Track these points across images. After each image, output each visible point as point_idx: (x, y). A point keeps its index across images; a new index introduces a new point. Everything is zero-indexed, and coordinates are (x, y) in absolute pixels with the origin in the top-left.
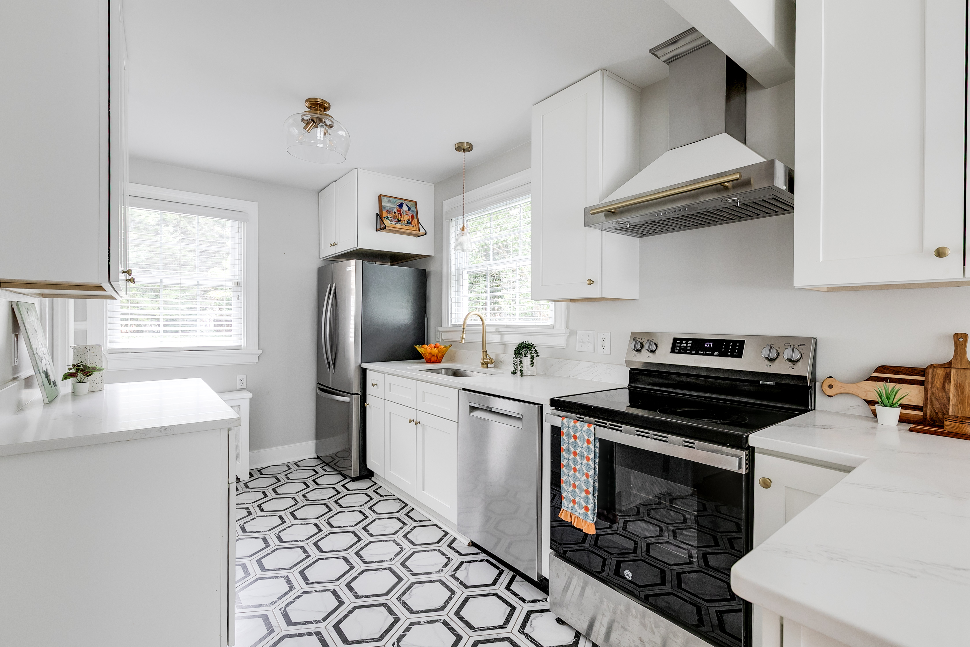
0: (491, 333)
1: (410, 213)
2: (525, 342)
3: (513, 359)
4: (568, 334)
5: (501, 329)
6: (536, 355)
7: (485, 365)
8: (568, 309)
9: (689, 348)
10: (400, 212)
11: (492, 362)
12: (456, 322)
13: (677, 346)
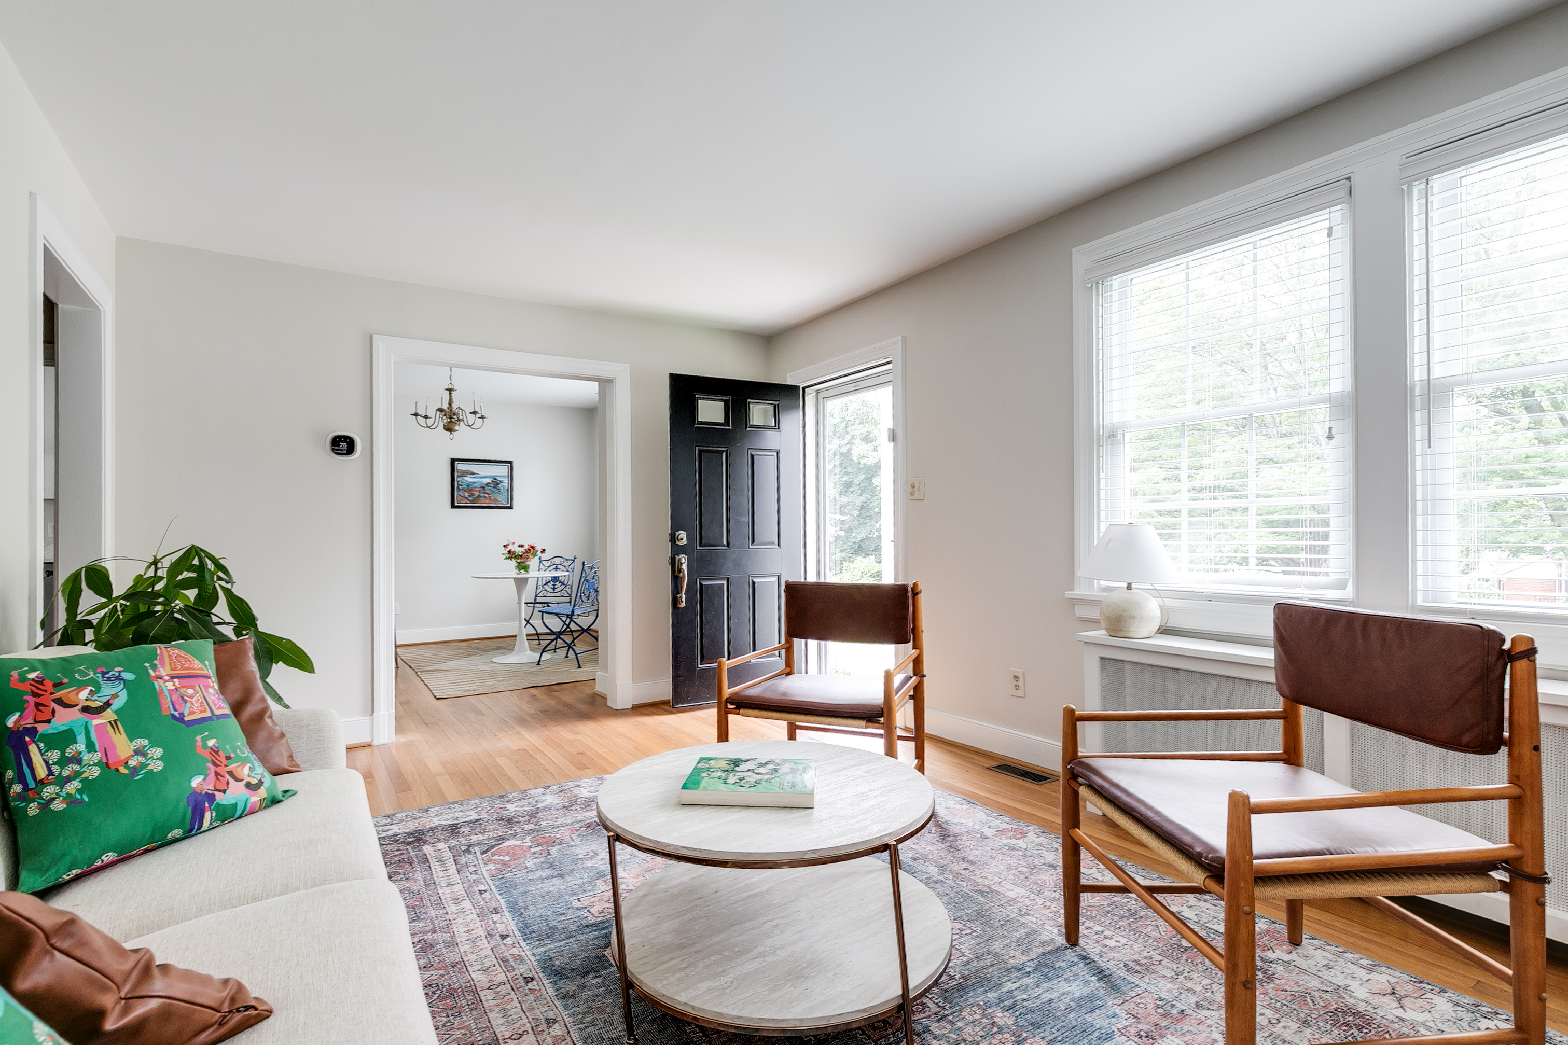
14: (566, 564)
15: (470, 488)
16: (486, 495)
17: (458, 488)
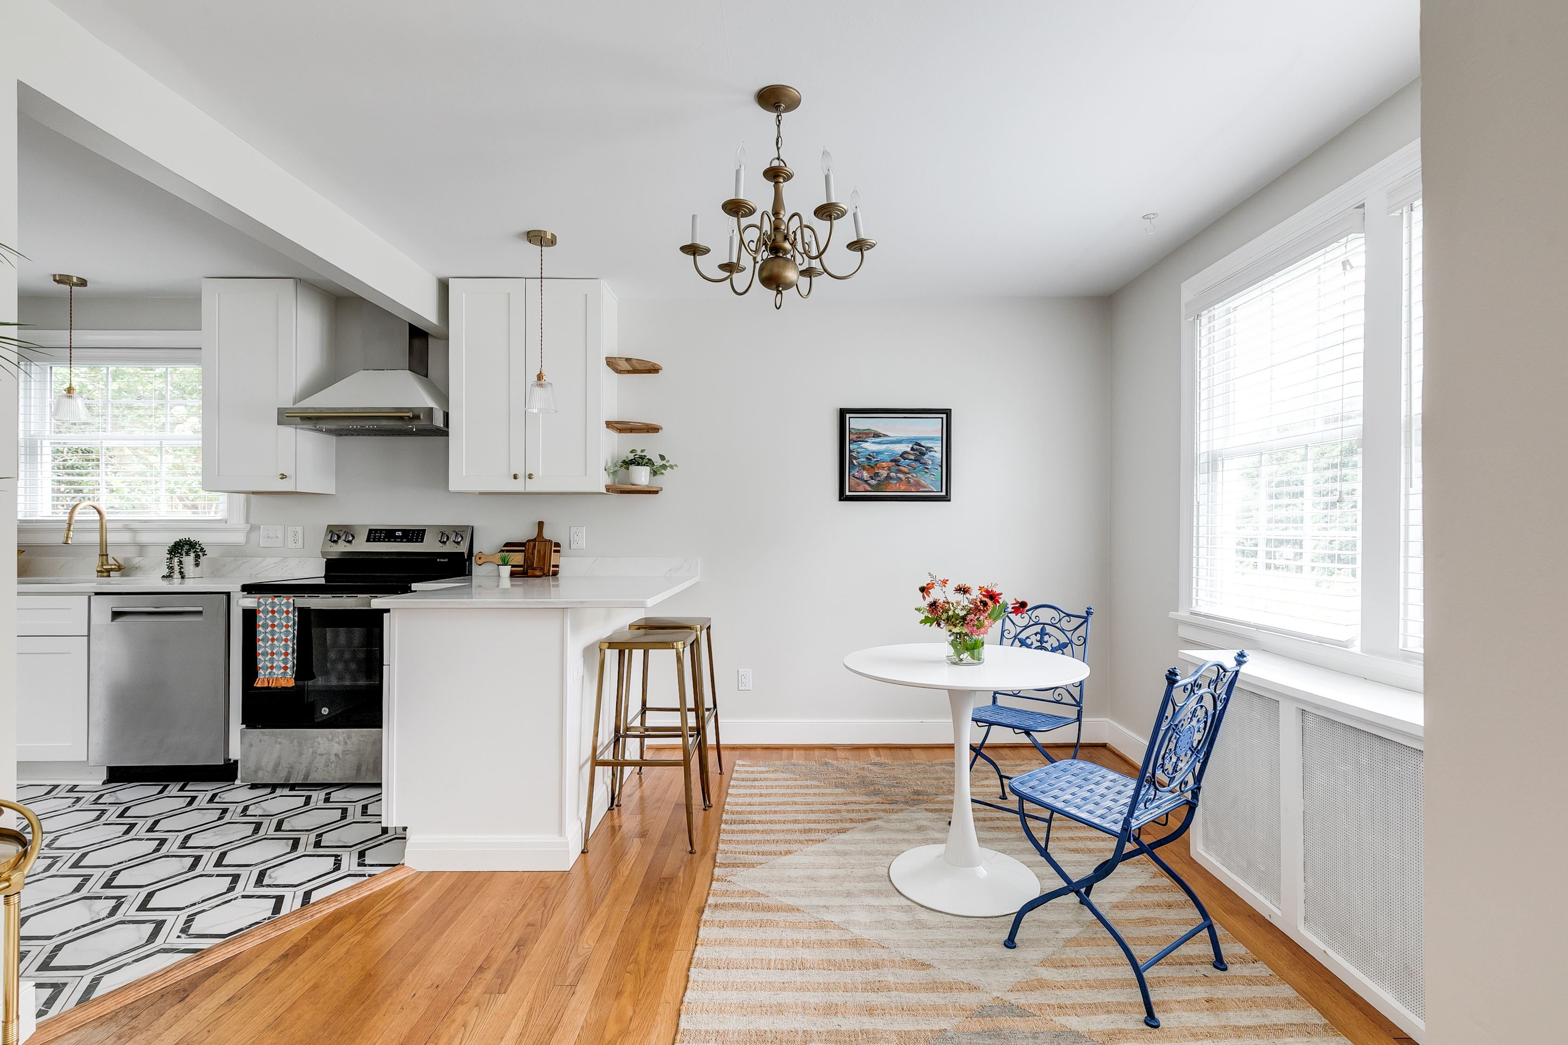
0: (116, 531)
2: (185, 539)
3: (167, 559)
4: (249, 530)
5: (135, 526)
6: (202, 554)
7: (106, 574)
9: (382, 537)
11: (119, 568)
12: (27, 517)
13: (372, 536)
14: (1064, 624)
15: (871, 463)
16: (901, 476)
17: (851, 462)
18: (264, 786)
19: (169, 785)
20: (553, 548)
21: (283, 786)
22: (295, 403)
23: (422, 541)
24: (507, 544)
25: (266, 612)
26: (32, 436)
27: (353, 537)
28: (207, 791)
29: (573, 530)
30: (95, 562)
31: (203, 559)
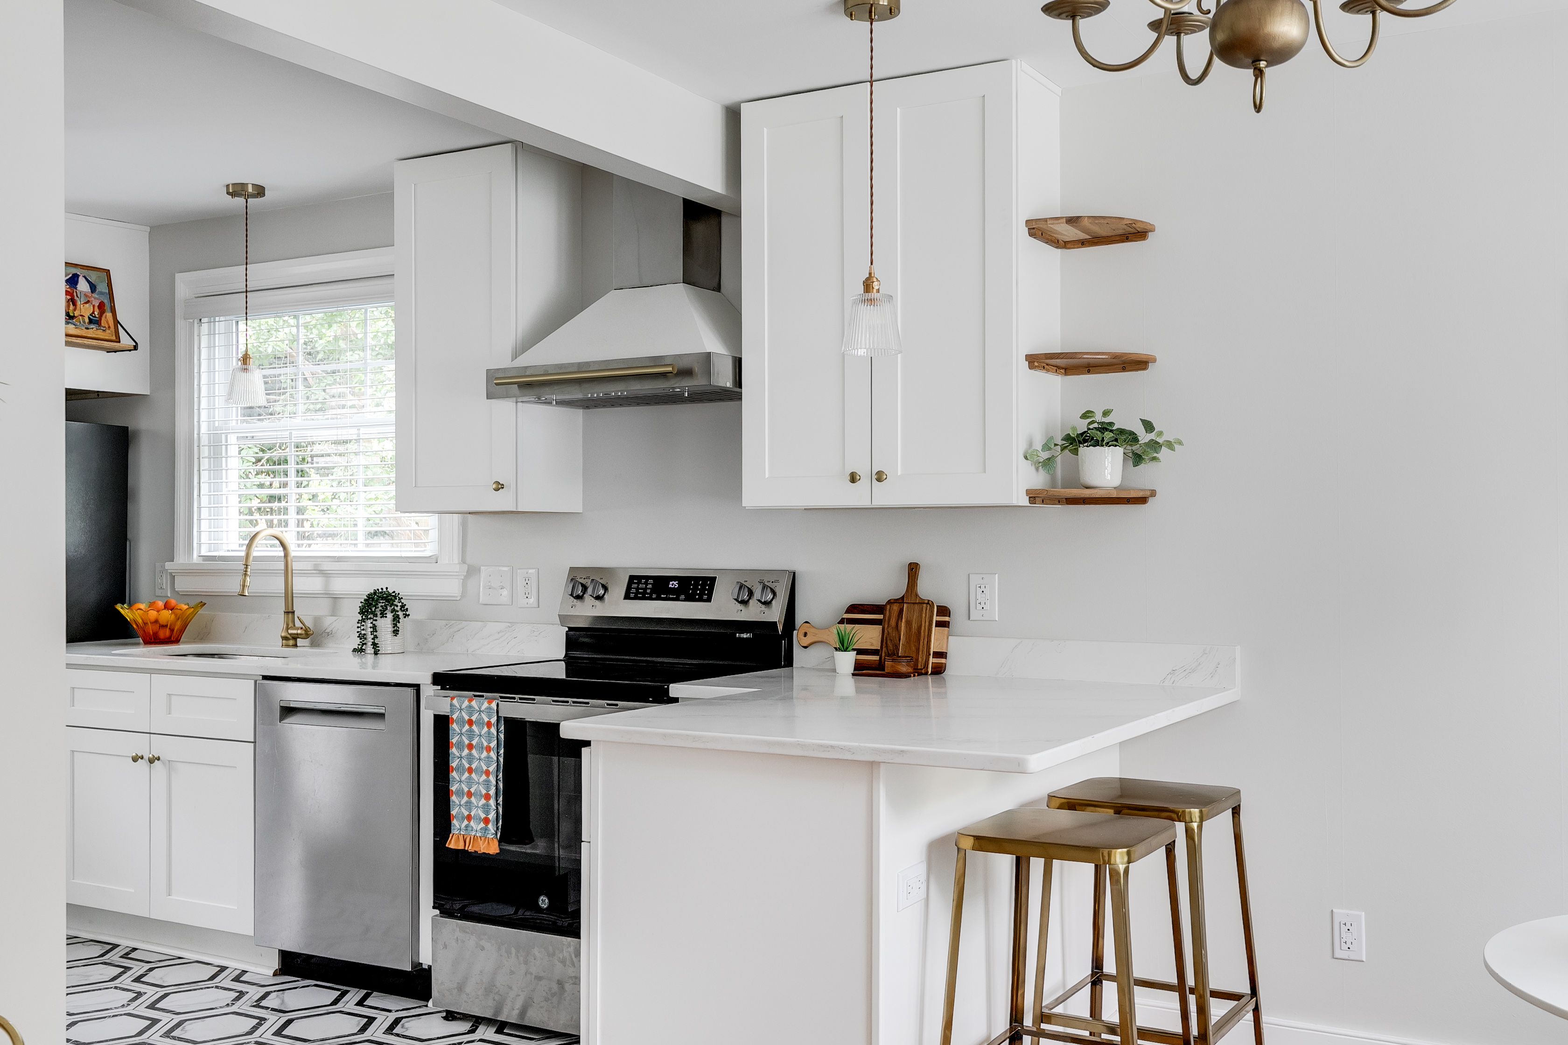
0: (304, 573)
1: (95, 298)
2: (382, 589)
3: (358, 623)
4: (465, 574)
5: (327, 566)
6: (404, 614)
7: (291, 642)
8: (464, 526)
9: (648, 591)
10: (72, 295)
11: (307, 634)
12: (209, 551)
13: (634, 588)
18: (464, 1017)
19: (348, 992)
20: (935, 618)
21: (489, 1022)
22: (515, 356)
23: (709, 600)
24: (853, 608)
25: (461, 723)
26: (216, 429)
27: (605, 588)
28: (390, 1011)
29: (975, 580)
30: (277, 624)
31: (403, 623)
